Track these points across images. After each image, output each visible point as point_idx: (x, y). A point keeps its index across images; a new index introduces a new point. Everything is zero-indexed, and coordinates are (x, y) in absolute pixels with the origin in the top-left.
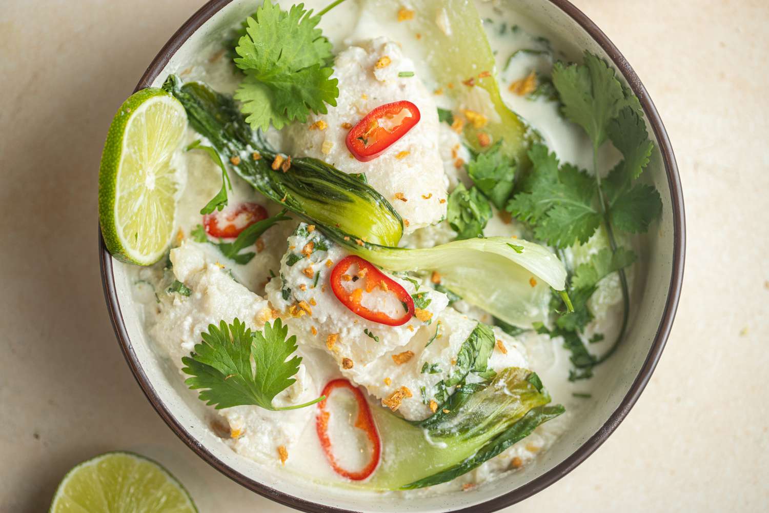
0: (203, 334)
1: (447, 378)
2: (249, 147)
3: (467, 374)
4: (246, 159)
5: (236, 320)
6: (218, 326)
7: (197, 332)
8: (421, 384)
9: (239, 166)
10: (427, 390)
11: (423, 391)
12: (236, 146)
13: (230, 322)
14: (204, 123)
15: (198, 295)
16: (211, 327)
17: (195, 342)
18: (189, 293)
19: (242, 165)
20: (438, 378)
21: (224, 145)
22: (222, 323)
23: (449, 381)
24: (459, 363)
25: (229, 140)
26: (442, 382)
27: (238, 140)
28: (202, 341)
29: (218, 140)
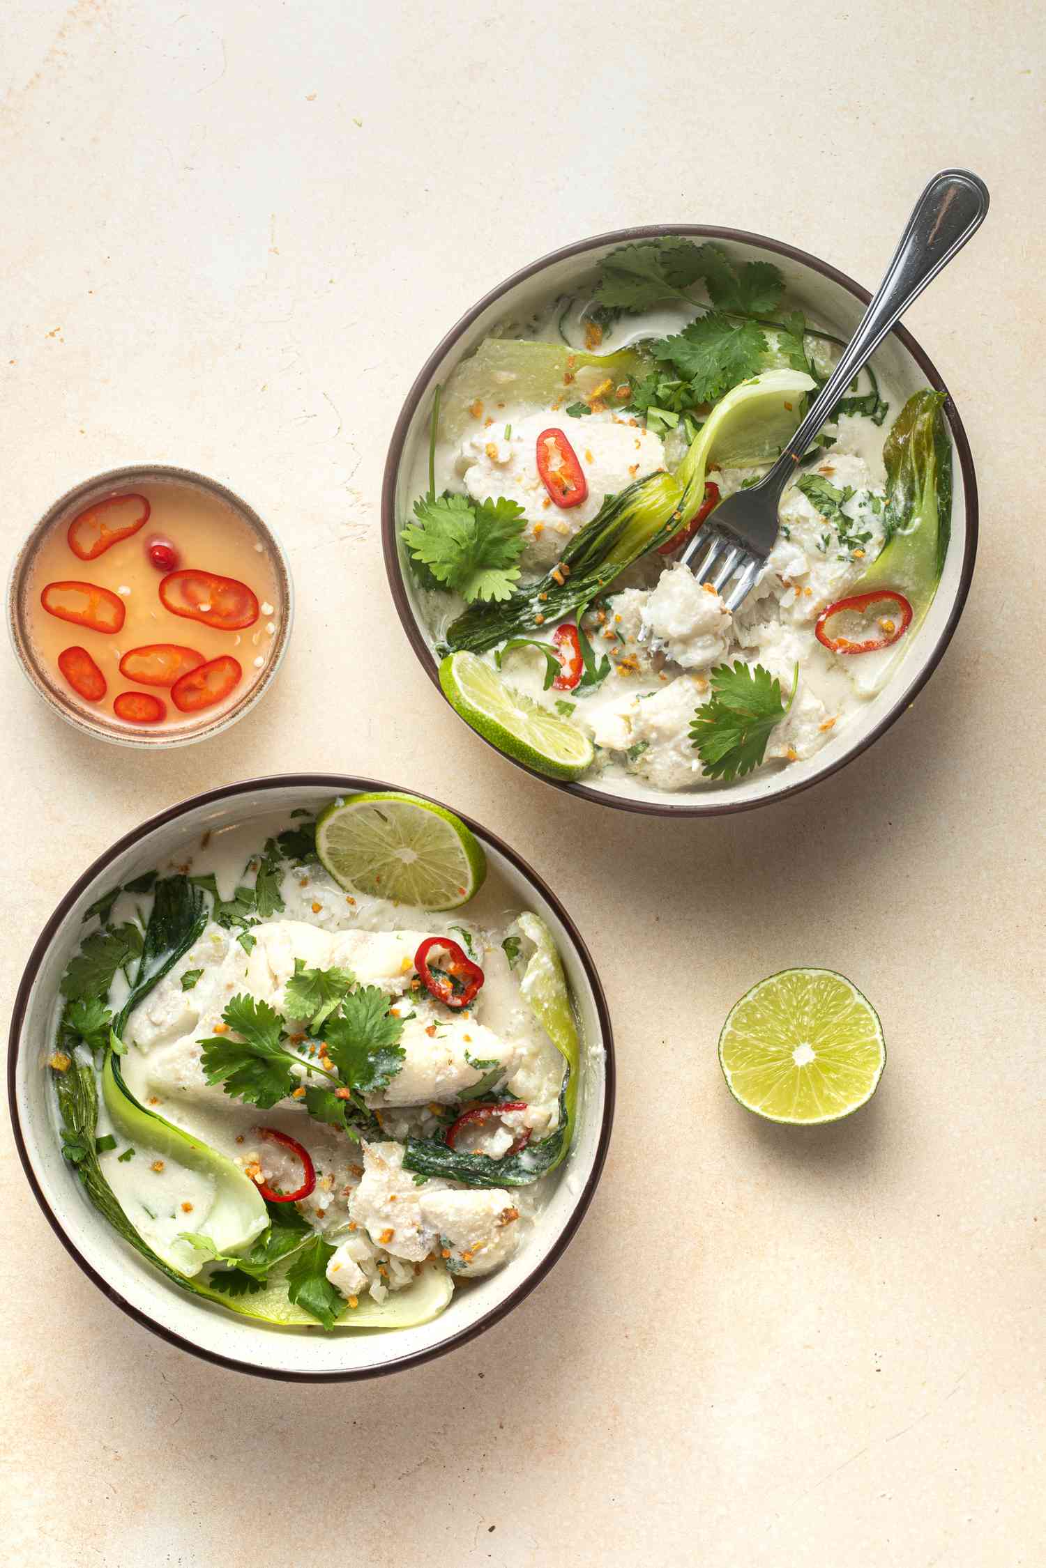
0: (694, 746)
1: (838, 531)
2: (531, 601)
3: (841, 511)
4: (542, 608)
5: (697, 711)
6: (692, 729)
7: (688, 752)
8: (835, 557)
9: (546, 618)
10: (842, 554)
11: (841, 559)
12: (525, 614)
13: (695, 717)
14: (491, 636)
15: (654, 735)
16: (691, 736)
17: (695, 758)
18: (646, 744)
19: (546, 614)
20: (834, 540)
21: (520, 625)
22: (692, 724)
23: (841, 531)
24: (827, 515)
25: (518, 618)
26: (840, 537)
27: (520, 609)
28: (700, 749)
29: (513, 629)
